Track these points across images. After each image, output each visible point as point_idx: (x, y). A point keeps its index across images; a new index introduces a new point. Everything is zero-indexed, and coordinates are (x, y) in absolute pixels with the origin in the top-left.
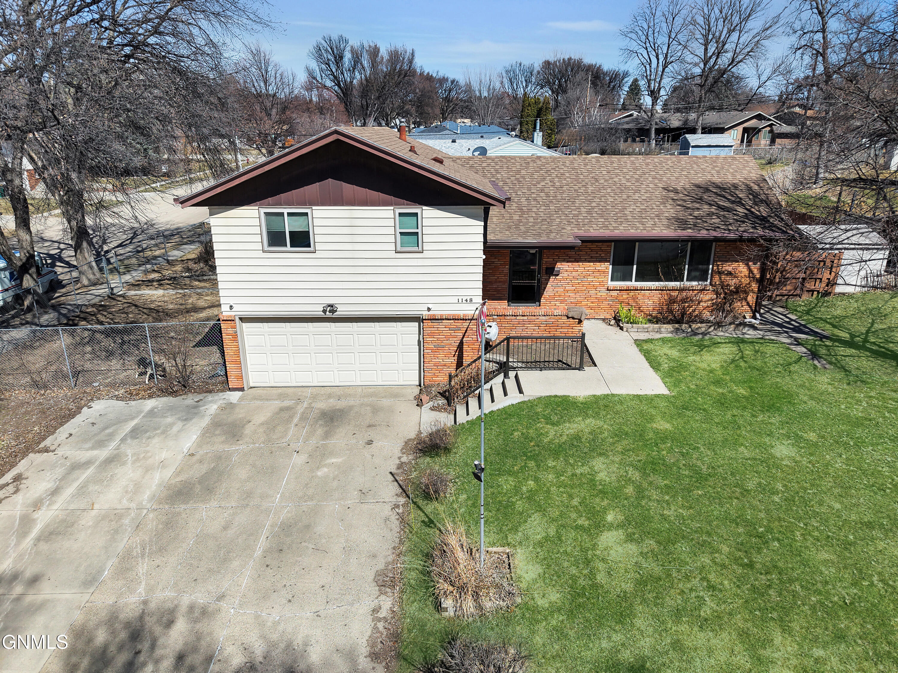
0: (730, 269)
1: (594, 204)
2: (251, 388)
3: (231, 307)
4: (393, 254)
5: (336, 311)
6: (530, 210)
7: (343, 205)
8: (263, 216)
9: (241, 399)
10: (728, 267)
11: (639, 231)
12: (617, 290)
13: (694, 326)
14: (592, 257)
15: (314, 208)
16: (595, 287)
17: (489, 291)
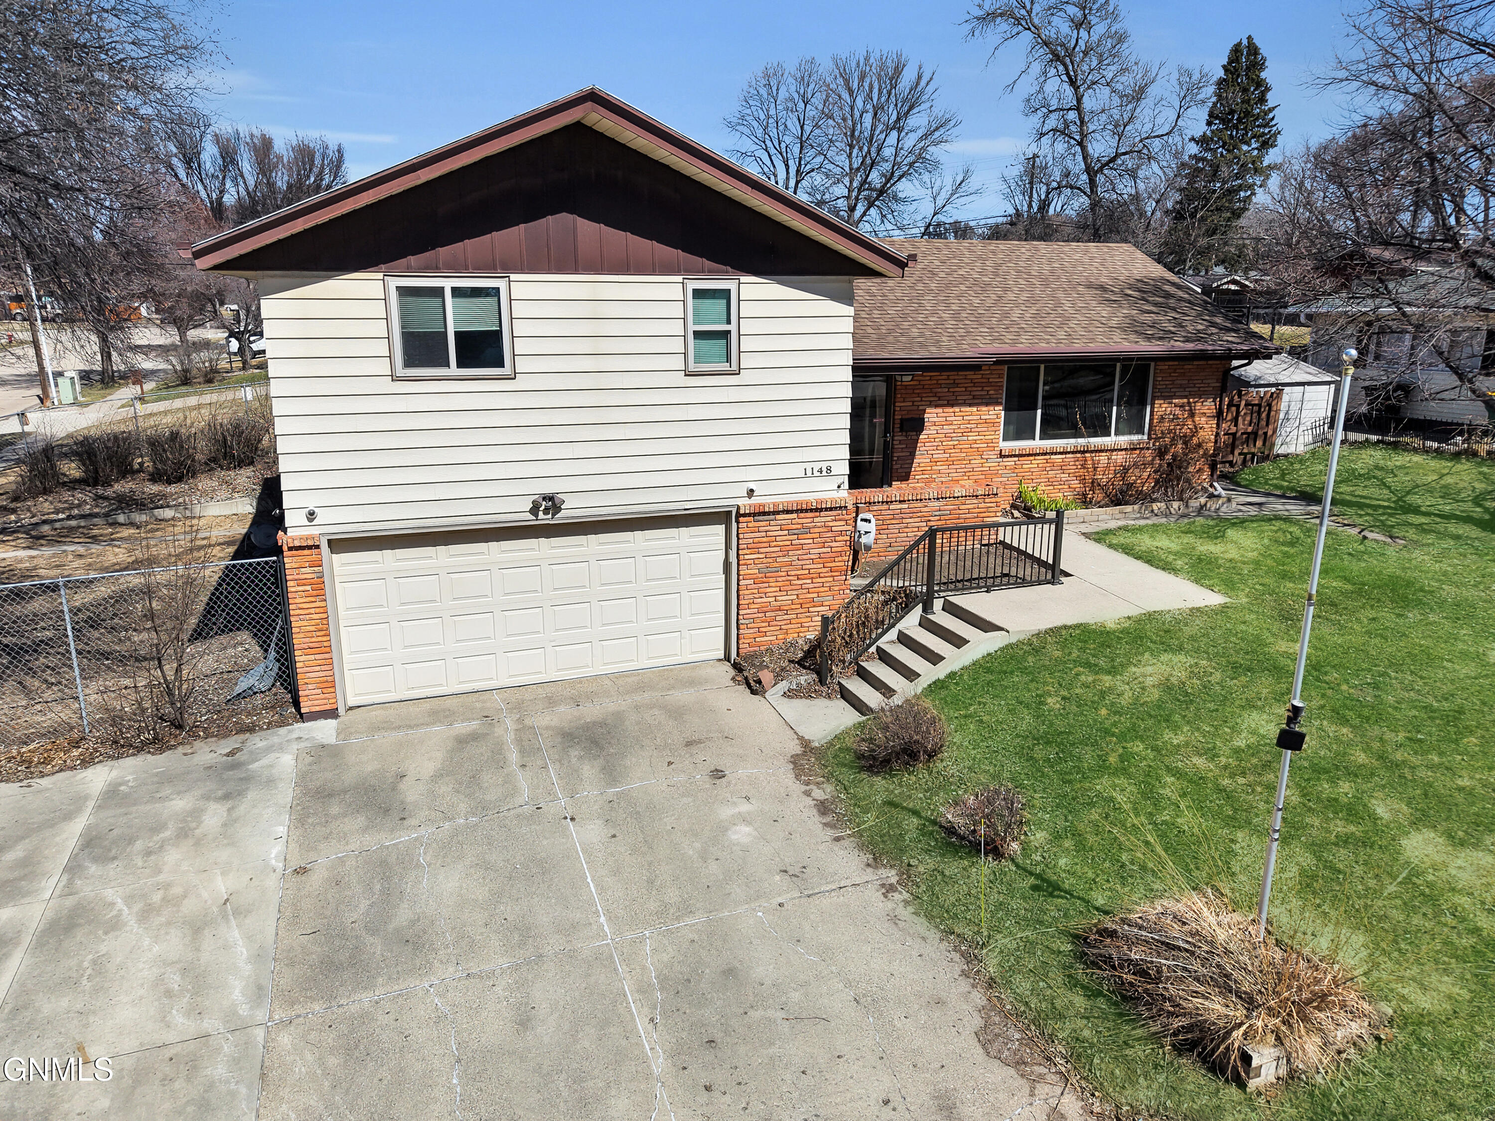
2: (351, 708)
3: (311, 515)
4: (680, 379)
5: (560, 509)
7: (576, 271)
8: (393, 295)
9: (343, 733)
12: (1015, 456)
15: (513, 277)
16: (980, 452)
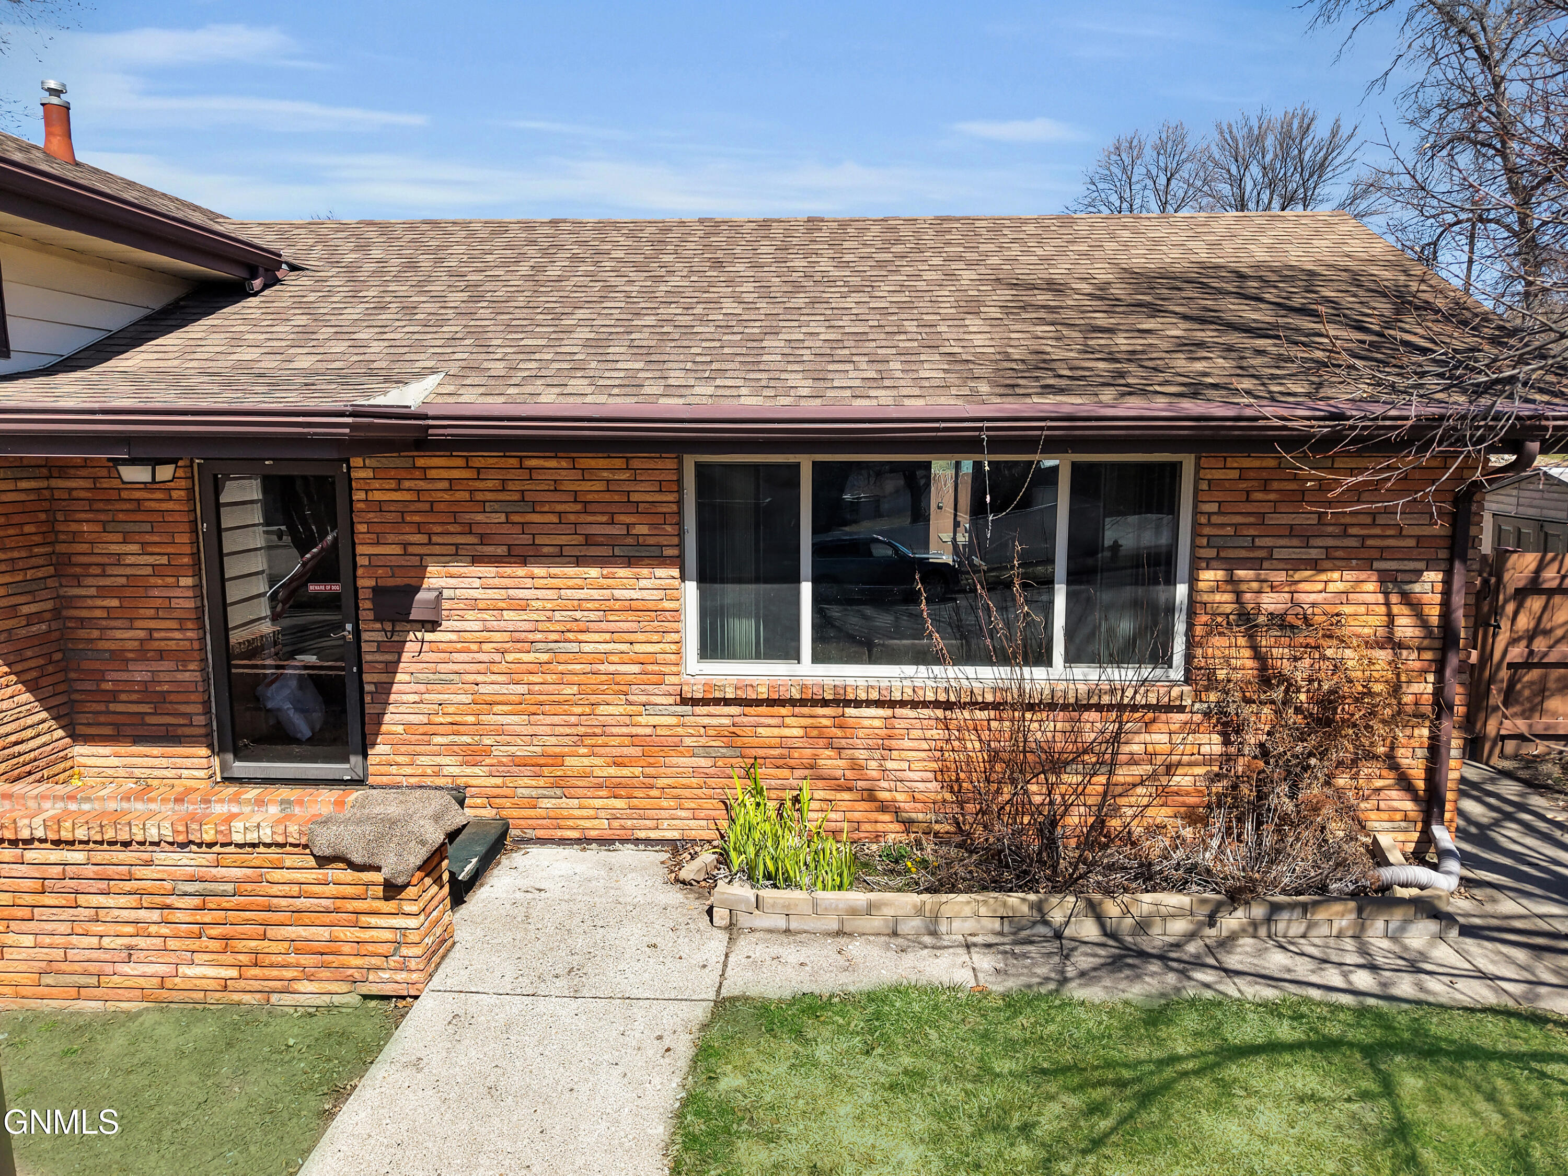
11: (786, 401)
12: (727, 702)
16: (621, 686)
17: (113, 696)
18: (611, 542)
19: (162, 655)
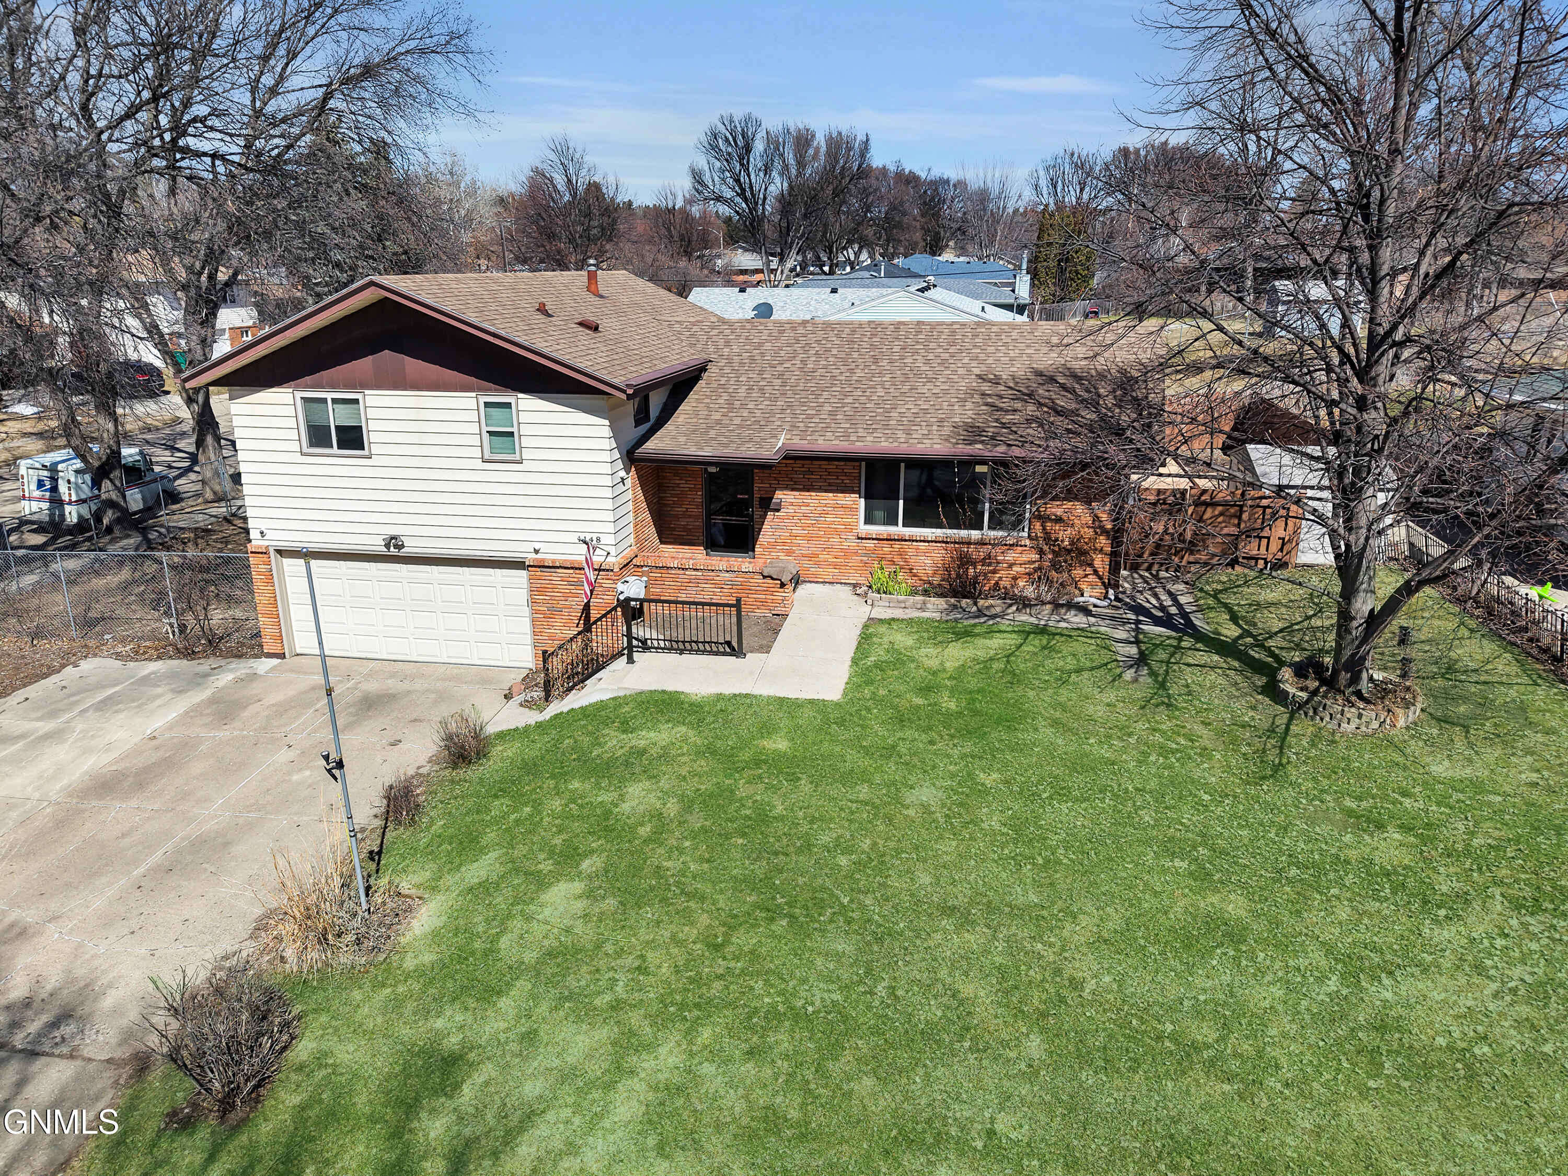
0: (1059, 512)
1: (850, 400)
2: (294, 655)
4: (479, 464)
5: (403, 546)
6: (743, 406)
7: (405, 389)
8: (299, 403)
9: (272, 669)
10: (1056, 509)
11: (896, 444)
13: (981, 603)
14: (830, 485)
15: (367, 392)
16: (837, 532)
17: (674, 529)
18: (837, 485)
19: (690, 516)
